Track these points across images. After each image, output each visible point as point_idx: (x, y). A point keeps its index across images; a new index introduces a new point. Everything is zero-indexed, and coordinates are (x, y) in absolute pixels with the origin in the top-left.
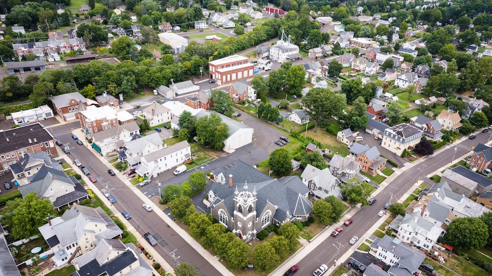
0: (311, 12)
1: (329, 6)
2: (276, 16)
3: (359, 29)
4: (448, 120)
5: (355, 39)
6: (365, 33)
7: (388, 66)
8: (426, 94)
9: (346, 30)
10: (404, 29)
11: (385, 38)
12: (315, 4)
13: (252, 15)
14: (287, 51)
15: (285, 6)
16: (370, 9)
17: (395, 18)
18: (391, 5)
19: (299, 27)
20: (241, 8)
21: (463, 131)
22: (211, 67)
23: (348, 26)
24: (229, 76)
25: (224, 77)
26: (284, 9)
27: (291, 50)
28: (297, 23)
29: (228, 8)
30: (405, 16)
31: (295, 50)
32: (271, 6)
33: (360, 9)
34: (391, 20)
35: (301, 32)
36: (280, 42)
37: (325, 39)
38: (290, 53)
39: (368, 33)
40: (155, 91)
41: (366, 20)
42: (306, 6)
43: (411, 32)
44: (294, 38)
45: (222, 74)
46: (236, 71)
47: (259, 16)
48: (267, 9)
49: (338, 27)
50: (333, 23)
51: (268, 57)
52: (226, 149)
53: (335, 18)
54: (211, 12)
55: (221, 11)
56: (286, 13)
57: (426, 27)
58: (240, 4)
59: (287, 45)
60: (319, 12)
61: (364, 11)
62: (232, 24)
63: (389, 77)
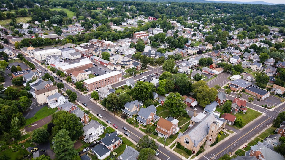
0: (167, 19)
1: (175, 17)
2: (153, 20)
3: (186, 25)
4: (209, 47)
5: (185, 28)
6: (189, 26)
7: (194, 35)
8: (205, 41)
9: (181, 25)
10: (206, 25)
11: (196, 28)
12: (169, 16)
13: (143, 21)
14: (159, 31)
15: (157, 17)
16: (193, 18)
17: (202, 21)
18: (202, 17)
19: (163, 23)
20: (138, 18)
21: (213, 50)
22: (134, 35)
23: (182, 24)
24: (140, 37)
25: (139, 37)
26: (157, 18)
27: (160, 31)
28: (162, 22)
29: (133, 18)
30: (206, 21)
31: (162, 31)
32: (151, 17)
33: (189, 18)
34: (201, 22)
35: (164, 25)
36: (156, 28)
37: (173, 28)
38: (160, 32)
39: (190, 26)
40: (118, 41)
41: (190, 22)
42: (165, 16)
43: (208, 26)
44: (161, 27)
45: (138, 36)
46: (142, 36)
47: (146, 20)
48: (149, 18)
49: (179, 24)
50: (177, 23)
51: (152, 33)
52: (144, 51)
53: (178, 22)
54: (127, 19)
55: (130, 19)
56: (157, 19)
57: (214, 24)
58: (137, 16)
59: (159, 29)
60: (171, 19)
61: (190, 19)
62: (136, 23)
63: (194, 38)
